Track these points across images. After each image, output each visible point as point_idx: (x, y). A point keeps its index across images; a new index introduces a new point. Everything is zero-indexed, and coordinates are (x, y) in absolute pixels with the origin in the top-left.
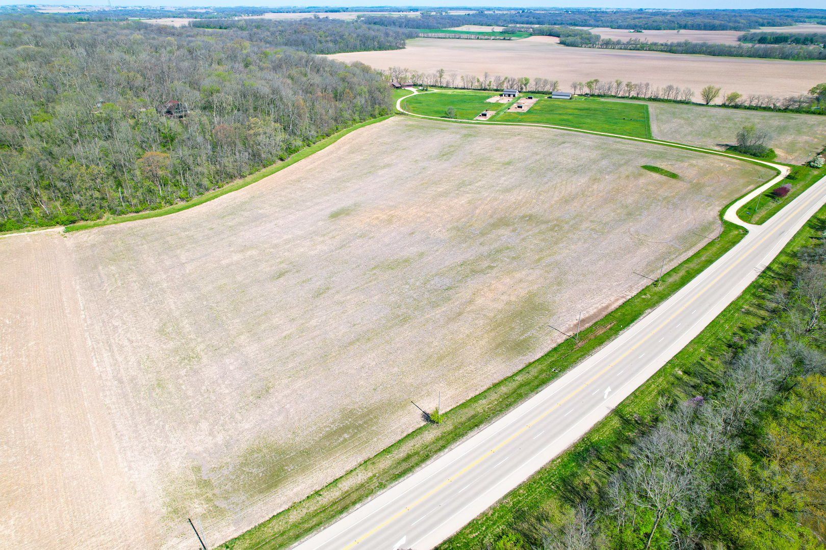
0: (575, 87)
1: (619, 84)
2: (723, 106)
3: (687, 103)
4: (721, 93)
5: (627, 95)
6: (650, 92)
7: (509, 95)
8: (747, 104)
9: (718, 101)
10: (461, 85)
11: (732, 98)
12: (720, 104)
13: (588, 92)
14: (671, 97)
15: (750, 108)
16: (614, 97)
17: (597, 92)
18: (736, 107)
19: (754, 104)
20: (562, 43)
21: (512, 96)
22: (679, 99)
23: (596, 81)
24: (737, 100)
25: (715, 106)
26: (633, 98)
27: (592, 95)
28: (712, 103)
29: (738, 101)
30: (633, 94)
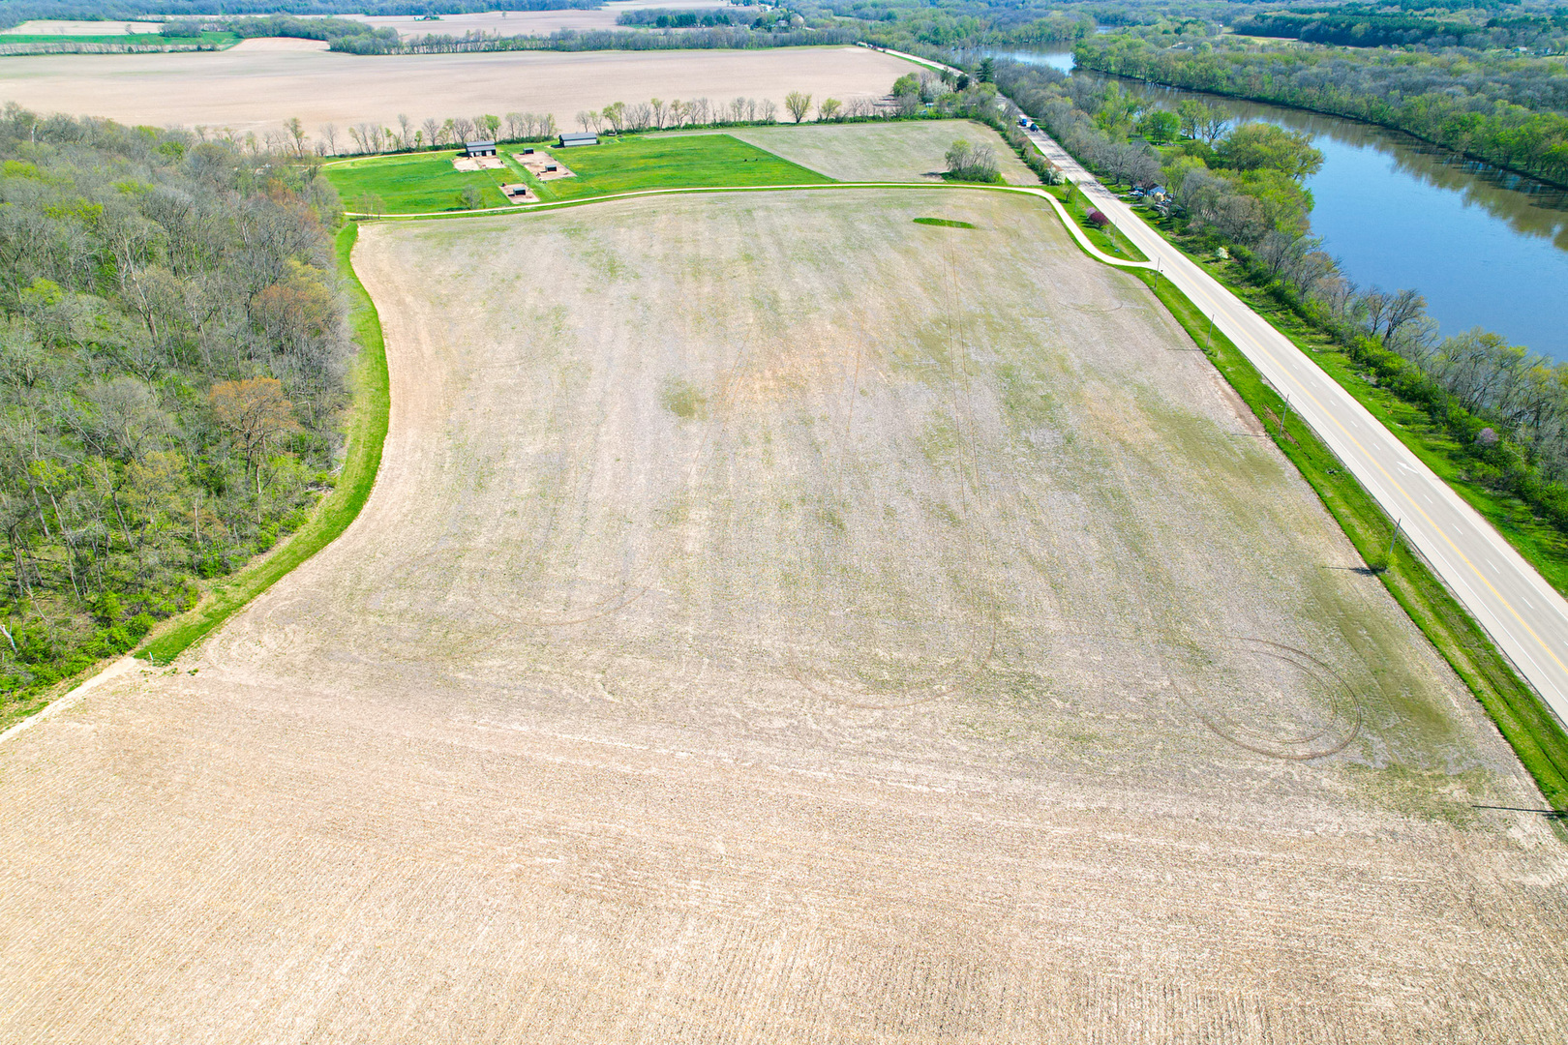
0: (585, 122)
1: (657, 106)
2: (819, 121)
3: (771, 124)
4: (813, 103)
5: (676, 124)
6: (711, 114)
7: (484, 153)
8: (851, 116)
9: (812, 115)
10: (353, 147)
11: (829, 107)
12: (816, 119)
13: (610, 127)
14: (745, 118)
15: (855, 120)
16: (657, 129)
17: (625, 125)
18: (839, 121)
19: (858, 114)
20: (333, 50)
21: (489, 154)
22: (756, 119)
23: (619, 105)
24: (837, 109)
25: (809, 123)
26: (687, 127)
27: (620, 132)
28: (803, 120)
29: (842, 110)
30: (686, 120)
